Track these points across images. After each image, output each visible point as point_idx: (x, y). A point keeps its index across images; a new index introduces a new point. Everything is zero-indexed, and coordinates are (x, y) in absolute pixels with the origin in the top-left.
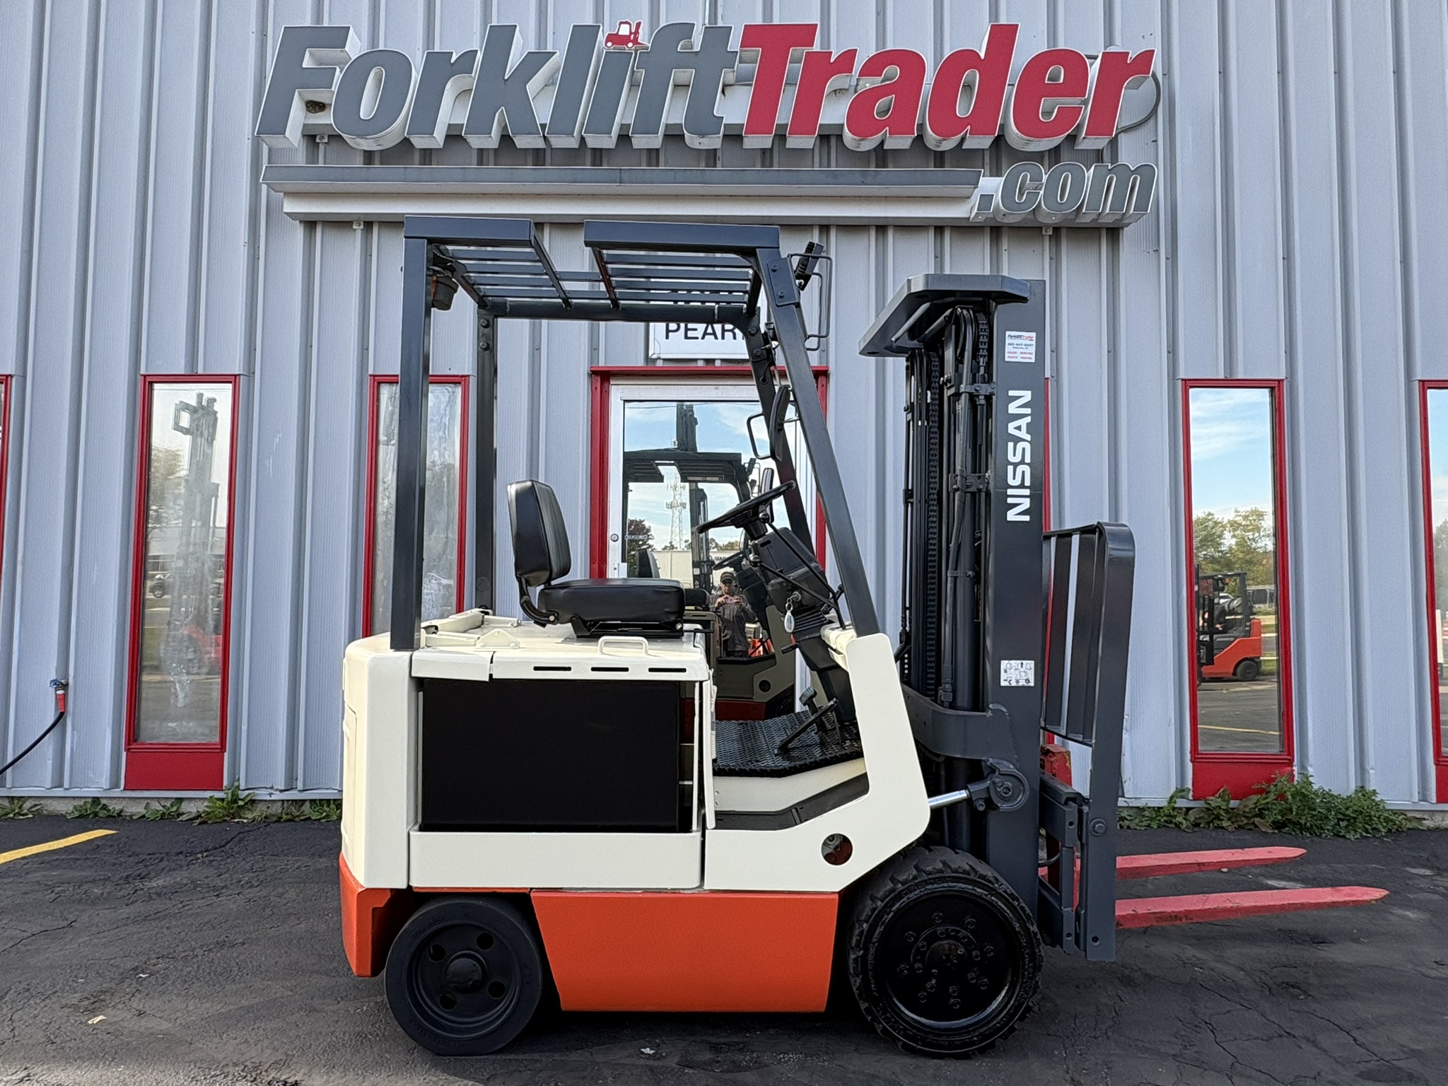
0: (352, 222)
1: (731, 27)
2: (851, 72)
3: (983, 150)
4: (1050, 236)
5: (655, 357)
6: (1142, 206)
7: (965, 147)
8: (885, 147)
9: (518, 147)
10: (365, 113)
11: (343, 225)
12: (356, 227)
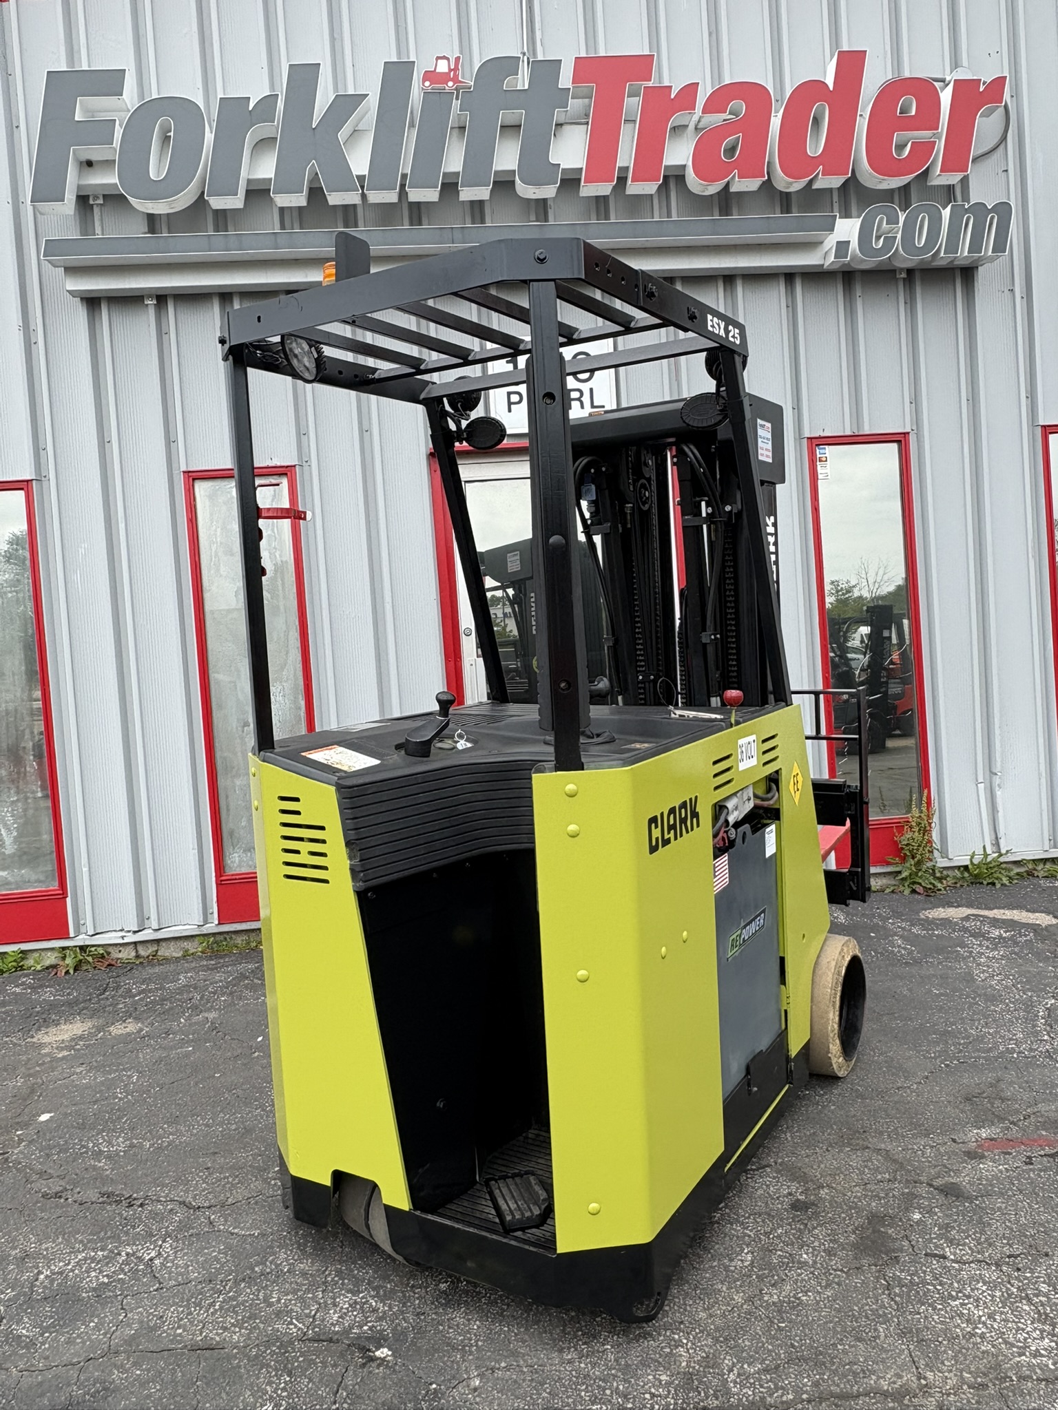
0: (143, 297)
1: (561, 61)
2: (694, 108)
4: (904, 279)
6: (1000, 246)
7: (815, 187)
8: (733, 189)
9: (330, 203)
11: (131, 300)
12: (148, 302)
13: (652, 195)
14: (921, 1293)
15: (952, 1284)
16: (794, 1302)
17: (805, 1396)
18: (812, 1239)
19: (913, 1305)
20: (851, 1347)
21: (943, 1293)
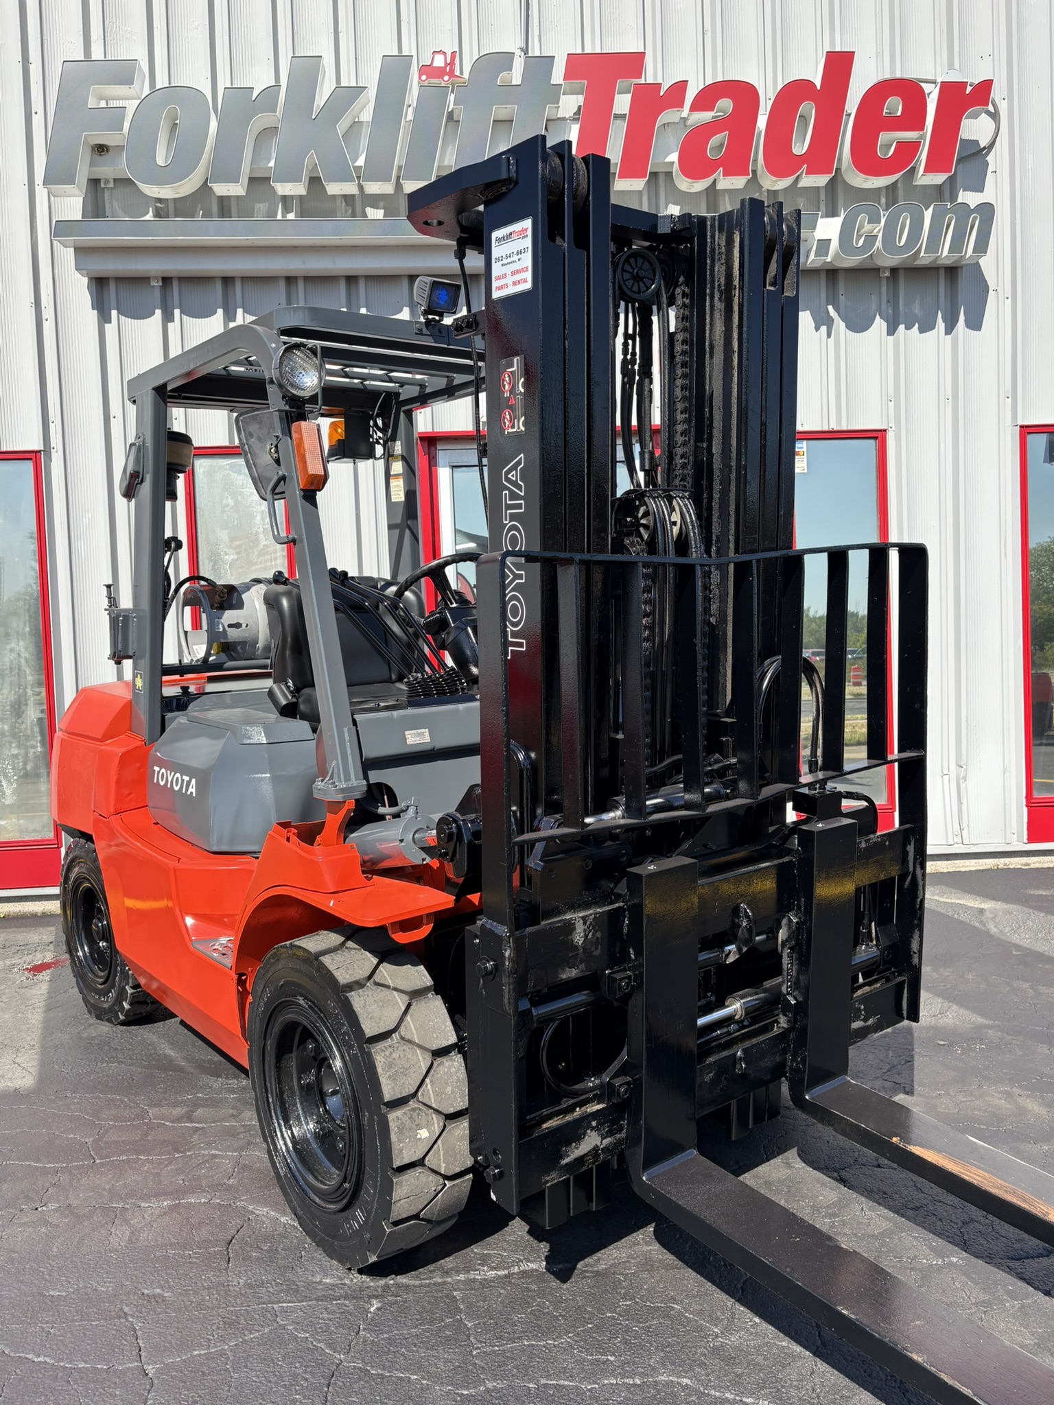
0: (148, 279)
1: (554, 57)
2: (683, 107)
3: (819, 187)
4: (887, 277)
6: (982, 247)
7: (801, 185)
8: (717, 188)
9: (329, 193)
10: (161, 160)
11: (140, 281)
12: (154, 283)
13: (640, 192)
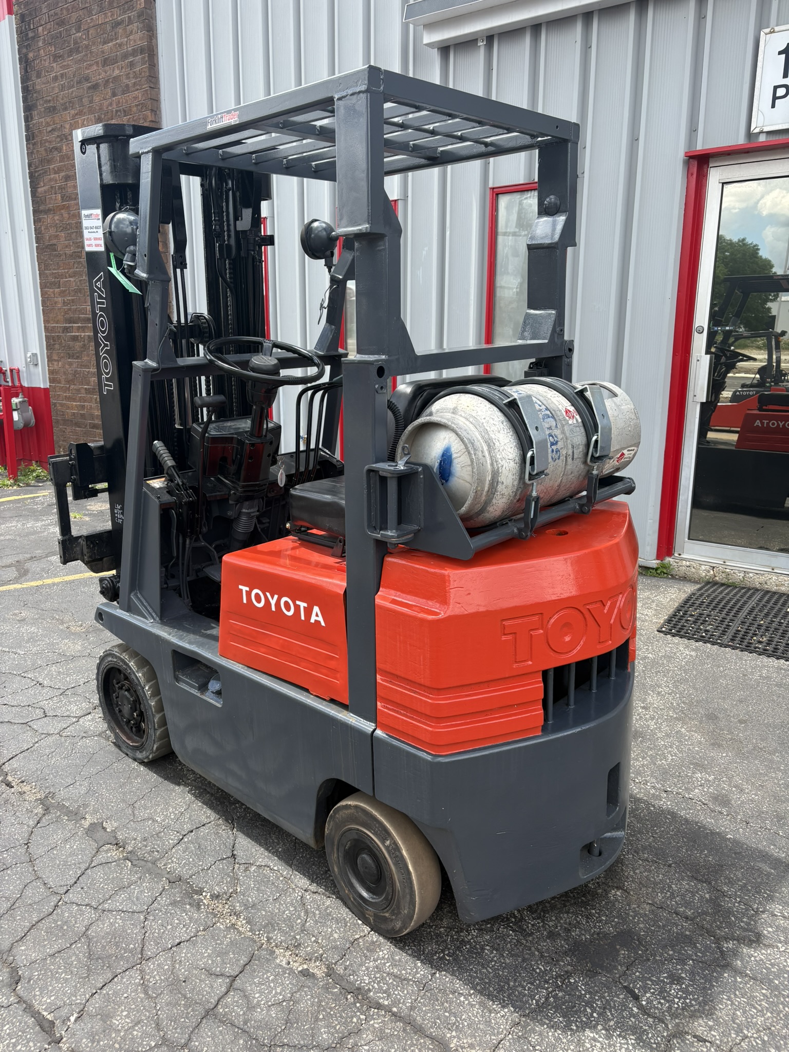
0: (476, 40)
5: (755, 131)
11: (470, 44)
12: (480, 44)
14: (575, 1009)
15: (610, 1020)
16: (476, 949)
17: (395, 1009)
18: (554, 918)
19: (555, 1012)
20: (469, 1003)
21: (592, 1021)
